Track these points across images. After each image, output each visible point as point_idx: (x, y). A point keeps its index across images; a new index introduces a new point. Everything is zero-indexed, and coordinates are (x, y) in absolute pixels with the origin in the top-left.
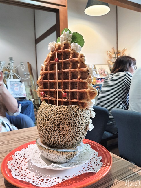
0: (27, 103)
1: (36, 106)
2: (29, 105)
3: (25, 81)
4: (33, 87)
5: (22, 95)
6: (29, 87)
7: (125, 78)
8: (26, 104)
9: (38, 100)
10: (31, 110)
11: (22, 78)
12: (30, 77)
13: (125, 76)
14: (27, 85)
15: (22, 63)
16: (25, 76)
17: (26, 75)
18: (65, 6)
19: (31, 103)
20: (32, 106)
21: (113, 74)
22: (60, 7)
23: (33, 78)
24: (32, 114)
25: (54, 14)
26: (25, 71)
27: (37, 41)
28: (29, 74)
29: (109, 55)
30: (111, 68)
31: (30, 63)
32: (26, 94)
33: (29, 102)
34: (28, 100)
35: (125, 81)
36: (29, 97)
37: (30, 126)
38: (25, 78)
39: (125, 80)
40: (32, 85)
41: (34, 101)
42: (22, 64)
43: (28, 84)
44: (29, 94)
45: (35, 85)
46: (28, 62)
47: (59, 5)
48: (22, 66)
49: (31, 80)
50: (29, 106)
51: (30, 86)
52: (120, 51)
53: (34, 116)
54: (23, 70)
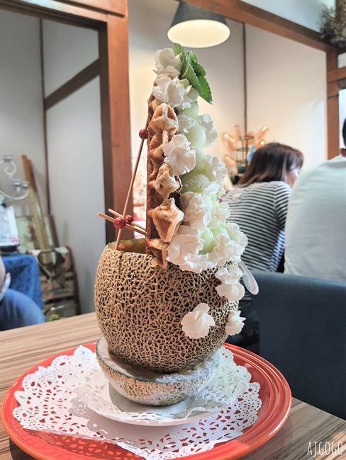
0: (21, 261)
1: (45, 268)
2: (25, 266)
3: (15, 203)
4: (37, 221)
5: (8, 240)
6: (26, 219)
7: (275, 197)
8: (19, 265)
9: (49, 252)
10: (33, 280)
11: (8, 196)
12: (29, 194)
13: (275, 193)
14: (19, 214)
15: (9, 158)
16: (15, 189)
17: (18, 189)
18: (122, 16)
19: (31, 261)
20: (35, 269)
21: (245, 186)
22: (109, 16)
23: (38, 197)
24: (34, 291)
25: (93, 35)
26: (15, 176)
27: (49, 102)
28: (26, 185)
29: (227, 144)
30: (232, 173)
31: (29, 158)
32: (19, 237)
33: (27, 259)
34: (23, 254)
35: (273, 204)
36: (25, 245)
37: (31, 323)
38: (16, 196)
39: (275, 201)
40: (35, 216)
41: (39, 257)
42: (7, 160)
43: (23, 211)
44: (26, 238)
45: (42, 215)
46: (24, 154)
47: (106, 12)
48: (7, 163)
49: (32, 200)
50: (26, 270)
51: (29, 218)
52: (252, 135)
53: (40, 296)
54: (11, 174)
